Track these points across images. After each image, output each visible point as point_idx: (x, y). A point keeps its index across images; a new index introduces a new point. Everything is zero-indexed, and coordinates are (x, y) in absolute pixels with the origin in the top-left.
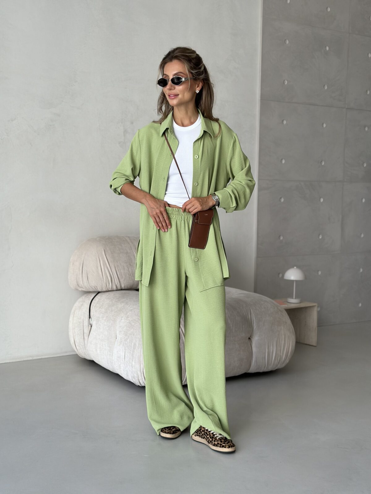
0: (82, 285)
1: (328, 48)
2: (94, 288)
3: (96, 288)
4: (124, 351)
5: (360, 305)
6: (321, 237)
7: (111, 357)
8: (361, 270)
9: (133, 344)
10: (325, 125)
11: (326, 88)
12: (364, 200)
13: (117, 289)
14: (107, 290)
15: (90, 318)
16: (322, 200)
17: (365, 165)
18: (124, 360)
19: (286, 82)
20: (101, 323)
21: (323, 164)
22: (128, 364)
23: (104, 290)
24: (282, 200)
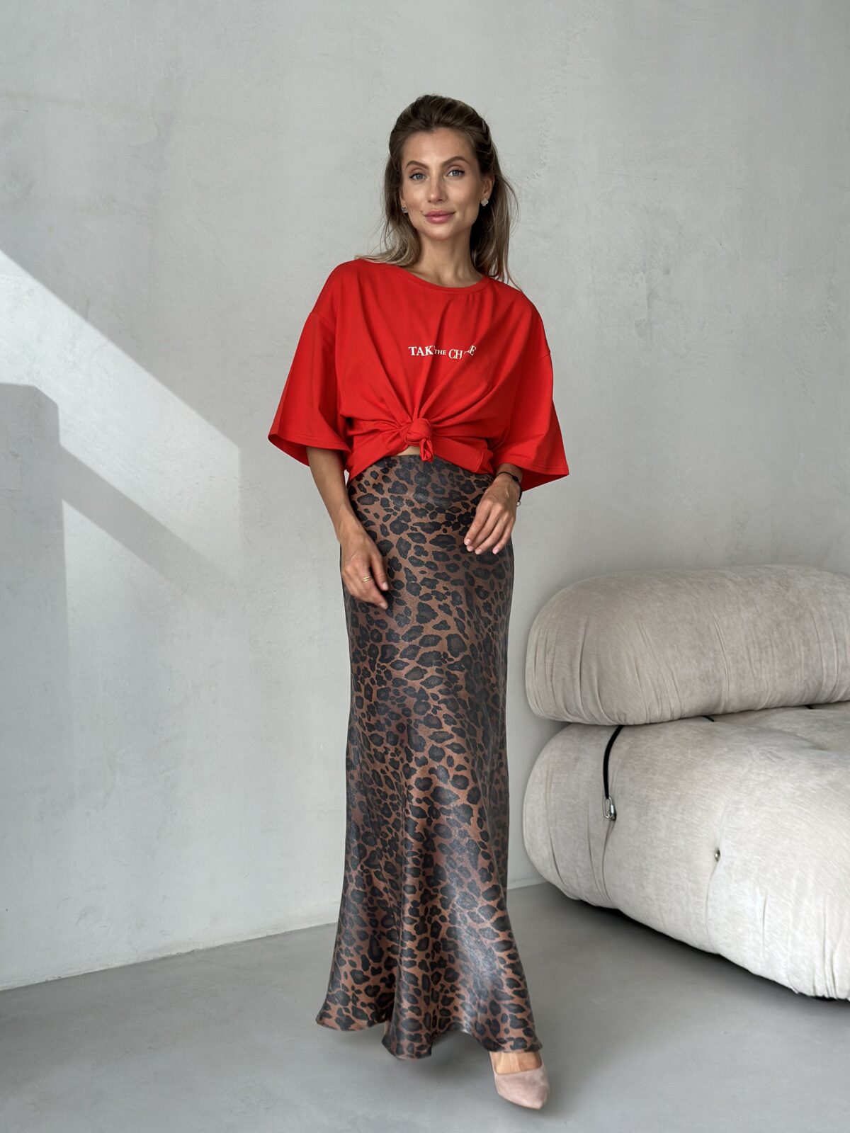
0: (578, 708)
2: (616, 717)
3: (622, 718)
4: (760, 899)
7: (704, 910)
9: (794, 881)
13: (671, 719)
14: (648, 722)
15: (607, 796)
18: (760, 924)
20: (657, 813)
22: (775, 935)
23: (642, 721)
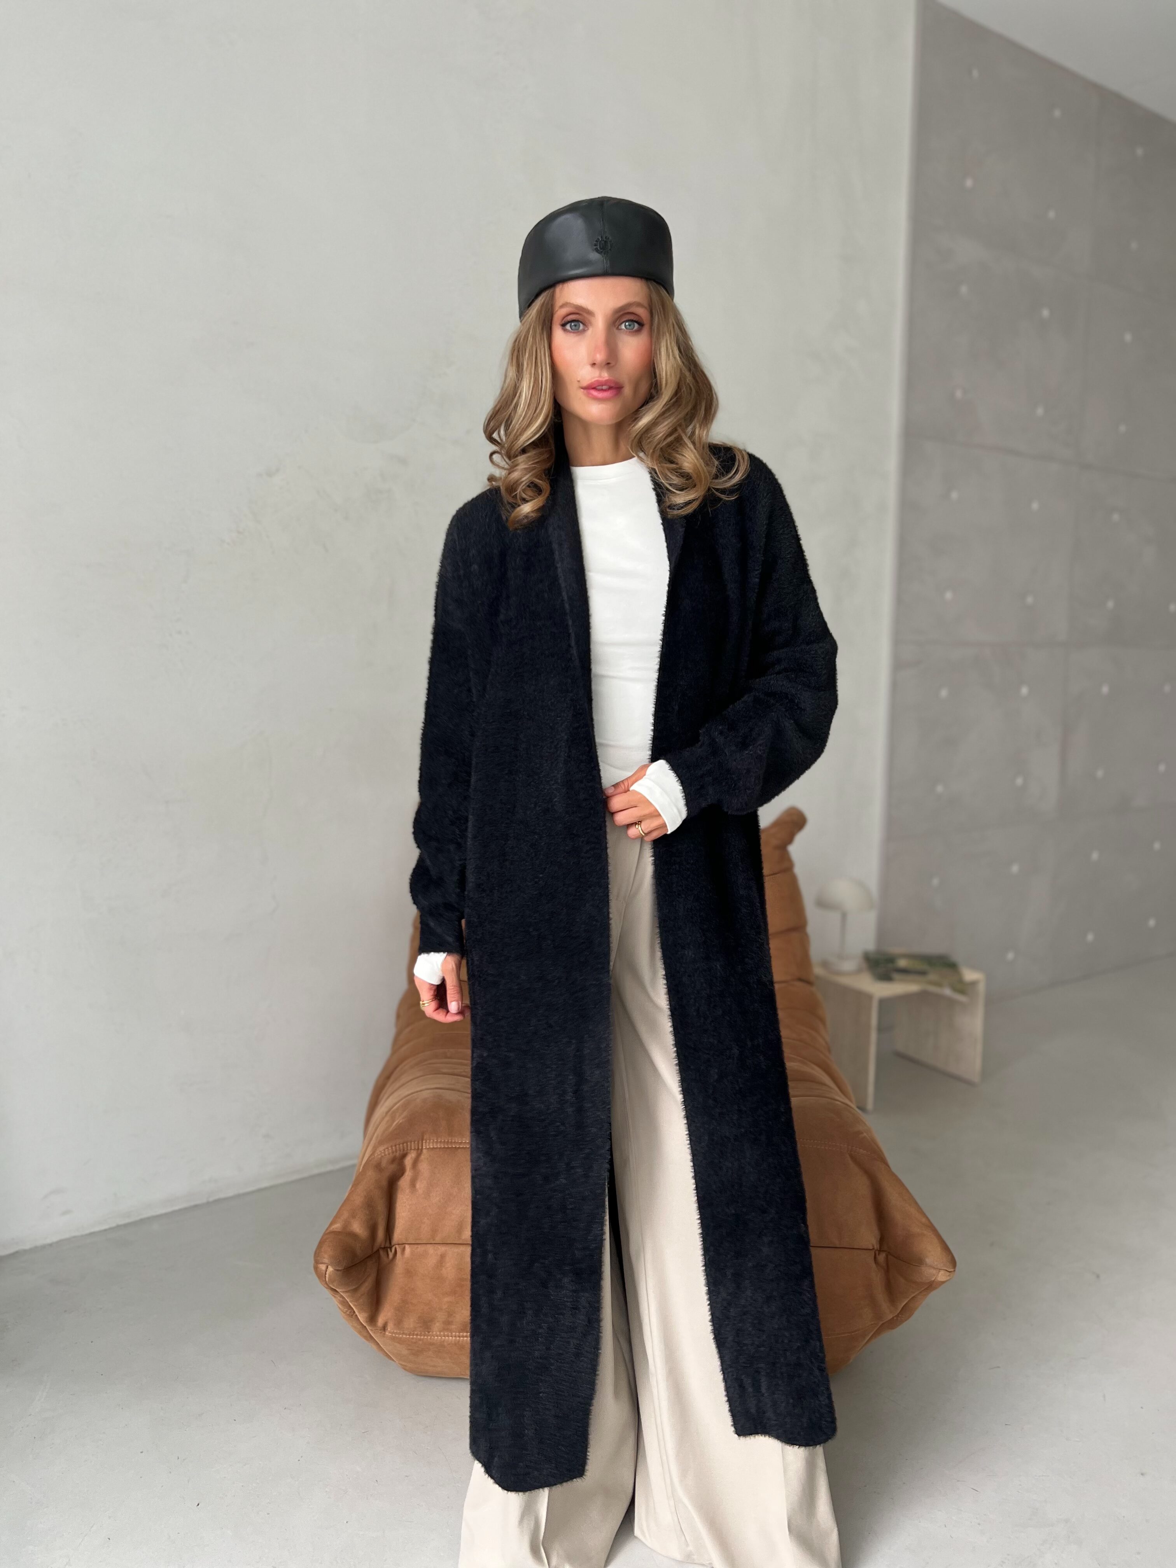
1: (1046, 313)
5: (1090, 937)
6: (1019, 781)
8: (1095, 856)
10: (1035, 506)
11: (1040, 411)
12: (1105, 689)
16: (1024, 690)
17: (1110, 604)
19: (959, 394)
21: (1030, 600)
24: (944, 693)
